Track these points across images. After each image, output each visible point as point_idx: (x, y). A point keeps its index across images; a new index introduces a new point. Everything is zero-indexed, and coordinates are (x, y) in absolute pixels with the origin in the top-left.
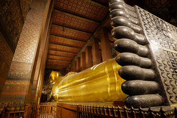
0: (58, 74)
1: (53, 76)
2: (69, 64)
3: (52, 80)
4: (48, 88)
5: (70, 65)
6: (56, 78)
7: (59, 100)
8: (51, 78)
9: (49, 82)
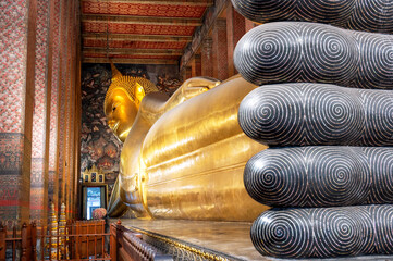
0: (140, 89)
1: (119, 98)
2: (194, 32)
3: (116, 118)
4: (105, 156)
5: (196, 41)
6: (133, 111)
7: (154, 210)
8: (112, 108)
9: (103, 128)
